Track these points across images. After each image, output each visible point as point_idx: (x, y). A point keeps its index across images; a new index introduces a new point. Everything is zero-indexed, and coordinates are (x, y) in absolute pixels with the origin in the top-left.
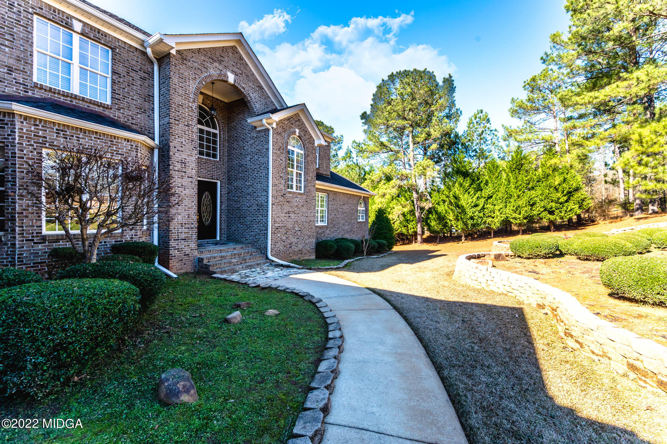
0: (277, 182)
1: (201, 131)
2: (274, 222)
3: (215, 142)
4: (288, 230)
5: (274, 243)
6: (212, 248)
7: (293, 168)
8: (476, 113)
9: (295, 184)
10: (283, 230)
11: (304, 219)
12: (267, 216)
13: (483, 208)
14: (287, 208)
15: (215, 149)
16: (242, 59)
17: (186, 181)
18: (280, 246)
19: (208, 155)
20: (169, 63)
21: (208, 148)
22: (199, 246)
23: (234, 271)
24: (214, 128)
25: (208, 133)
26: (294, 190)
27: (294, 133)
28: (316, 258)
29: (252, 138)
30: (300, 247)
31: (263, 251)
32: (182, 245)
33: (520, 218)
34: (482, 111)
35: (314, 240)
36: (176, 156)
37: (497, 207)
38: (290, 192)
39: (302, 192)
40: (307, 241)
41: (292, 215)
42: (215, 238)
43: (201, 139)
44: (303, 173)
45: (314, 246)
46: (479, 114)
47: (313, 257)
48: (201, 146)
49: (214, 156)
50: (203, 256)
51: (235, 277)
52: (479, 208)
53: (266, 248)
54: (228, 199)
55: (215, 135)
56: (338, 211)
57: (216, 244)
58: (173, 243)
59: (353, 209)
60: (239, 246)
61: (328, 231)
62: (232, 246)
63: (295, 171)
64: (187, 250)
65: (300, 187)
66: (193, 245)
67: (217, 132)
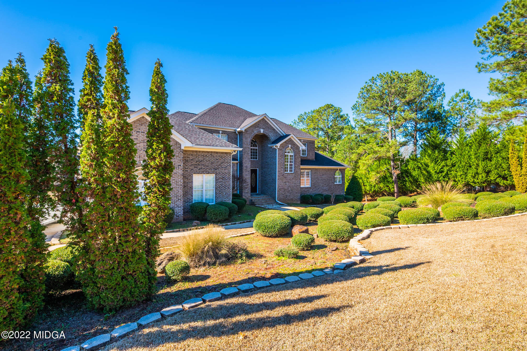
0: (280, 170)
1: (251, 149)
2: (279, 186)
3: (256, 153)
4: (285, 190)
5: (278, 196)
6: (255, 196)
7: (288, 162)
8: (458, 92)
9: (289, 169)
10: (283, 190)
11: (294, 185)
12: (276, 184)
13: (447, 174)
14: (284, 181)
15: (256, 155)
16: (266, 121)
17: (247, 173)
18: (281, 197)
19: (254, 158)
20: (242, 135)
21: (254, 155)
22: (251, 195)
23: (262, 205)
24: (256, 146)
25: (254, 149)
26: (289, 172)
27: (288, 147)
28: (301, 203)
29: (271, 151)
30: (292, 197)
31: (274, 198)
32: (246, 195)
33: (478, 182)
34: (463, 91)
35: (299, 195)
36: (244, 165)
37: (459, 174)
38: (286, 173)
39: (293, 172)
40: (295, 195)
41: (287, 183)
42: (256, 192)
43: (251, 152)
44: (293, 164)
45: (299, 197)
46: (460, 93)
47: (299, 202)
48: (251, 155)
49: (256, 158)
50: (252, 199)
51: (262, 206)
52: (444, 174)
53: (275, 197)
54: (262, 176)
55: (256, 150)
56: (318, 179)
57: (257, 195)
58: (243, 194)
59: (331, 177)
60: (265, 196)
61: (311, 190)
62: (262, 196)
63: (289, 163)
64: (248, 197)
65: (292, 170)
66: (249, 195)
67: (257, 148)
